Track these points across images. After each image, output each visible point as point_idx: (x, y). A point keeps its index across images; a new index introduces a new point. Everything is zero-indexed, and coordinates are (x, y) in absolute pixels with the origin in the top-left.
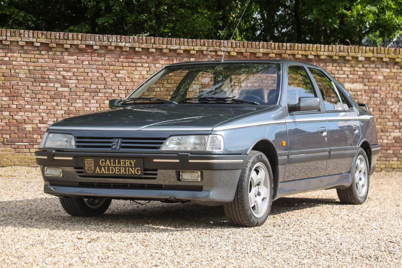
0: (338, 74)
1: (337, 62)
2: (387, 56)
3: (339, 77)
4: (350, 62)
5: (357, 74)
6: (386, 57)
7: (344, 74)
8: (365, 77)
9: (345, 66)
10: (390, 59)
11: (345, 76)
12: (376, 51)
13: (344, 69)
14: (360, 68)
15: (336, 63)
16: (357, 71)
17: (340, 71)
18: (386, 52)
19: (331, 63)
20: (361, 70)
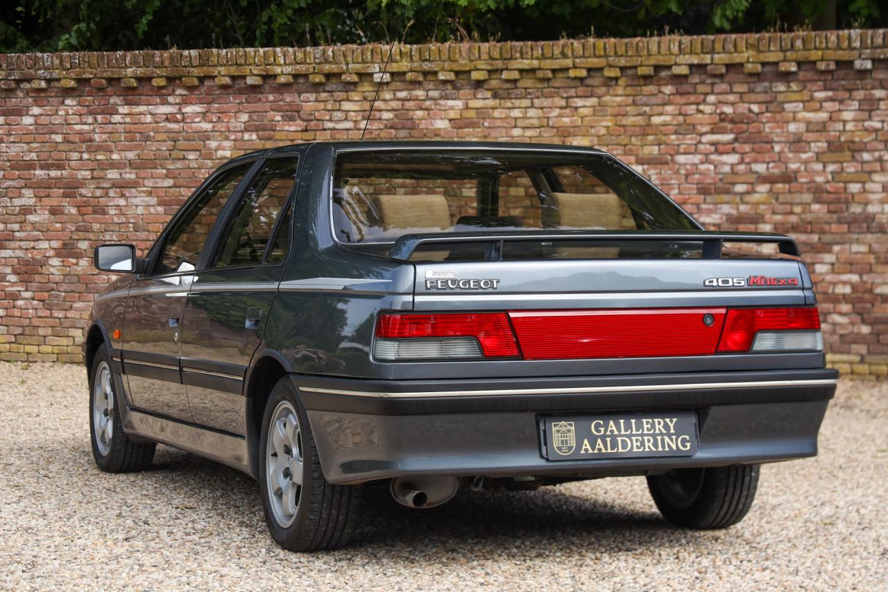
0: (330, 120)
1: (327, 89)
2: (447, 65)
3: (334, 129)
4: (360, 89)
5: (380, 119)
6: (443, 69)
7: (346, 119)
8: (400, 126)
9: (348, 100)
10: (457, 73)
11: (349, 125)
12: (417, 56)
13: (346, 106)
14: (385, 100)
15: (325, 91)
16: (380, 110)
17: (335, 113)
18: (445, 56)
19: (312, 92)
20: (389, 108)
